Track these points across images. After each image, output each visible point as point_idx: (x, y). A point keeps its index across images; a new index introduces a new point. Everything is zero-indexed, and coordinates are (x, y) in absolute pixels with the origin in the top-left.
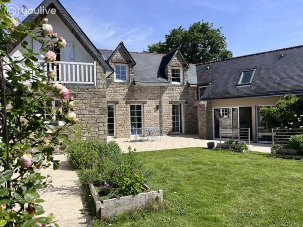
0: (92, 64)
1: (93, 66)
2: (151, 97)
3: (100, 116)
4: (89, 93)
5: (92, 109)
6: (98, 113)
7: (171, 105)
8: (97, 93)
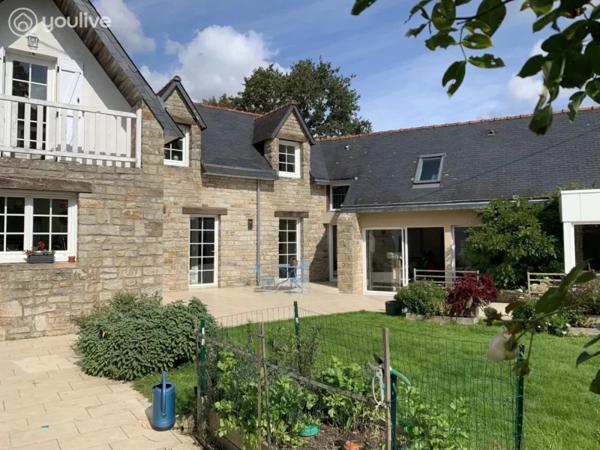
0: (133, 115)
1: (134, 121)
2: (238, 202)
3: (148, 240)
4: (122, 183)
5: (129, 223)
6: (143, 233)
7: (278, 219)
8: (142, 185)
